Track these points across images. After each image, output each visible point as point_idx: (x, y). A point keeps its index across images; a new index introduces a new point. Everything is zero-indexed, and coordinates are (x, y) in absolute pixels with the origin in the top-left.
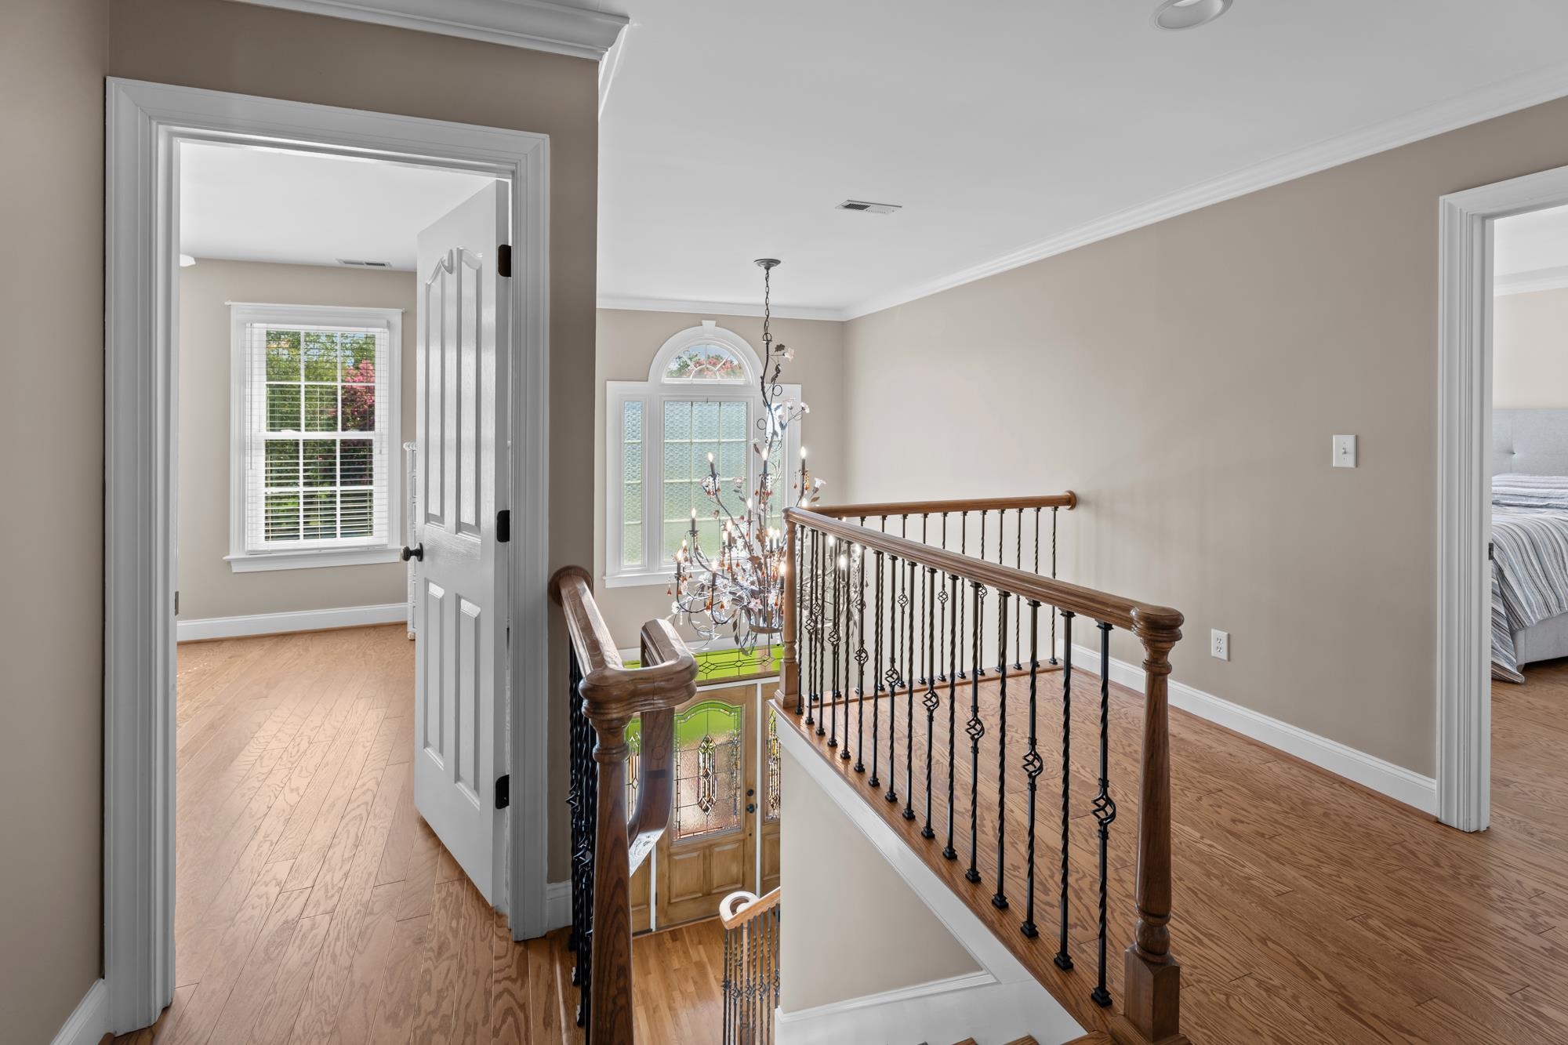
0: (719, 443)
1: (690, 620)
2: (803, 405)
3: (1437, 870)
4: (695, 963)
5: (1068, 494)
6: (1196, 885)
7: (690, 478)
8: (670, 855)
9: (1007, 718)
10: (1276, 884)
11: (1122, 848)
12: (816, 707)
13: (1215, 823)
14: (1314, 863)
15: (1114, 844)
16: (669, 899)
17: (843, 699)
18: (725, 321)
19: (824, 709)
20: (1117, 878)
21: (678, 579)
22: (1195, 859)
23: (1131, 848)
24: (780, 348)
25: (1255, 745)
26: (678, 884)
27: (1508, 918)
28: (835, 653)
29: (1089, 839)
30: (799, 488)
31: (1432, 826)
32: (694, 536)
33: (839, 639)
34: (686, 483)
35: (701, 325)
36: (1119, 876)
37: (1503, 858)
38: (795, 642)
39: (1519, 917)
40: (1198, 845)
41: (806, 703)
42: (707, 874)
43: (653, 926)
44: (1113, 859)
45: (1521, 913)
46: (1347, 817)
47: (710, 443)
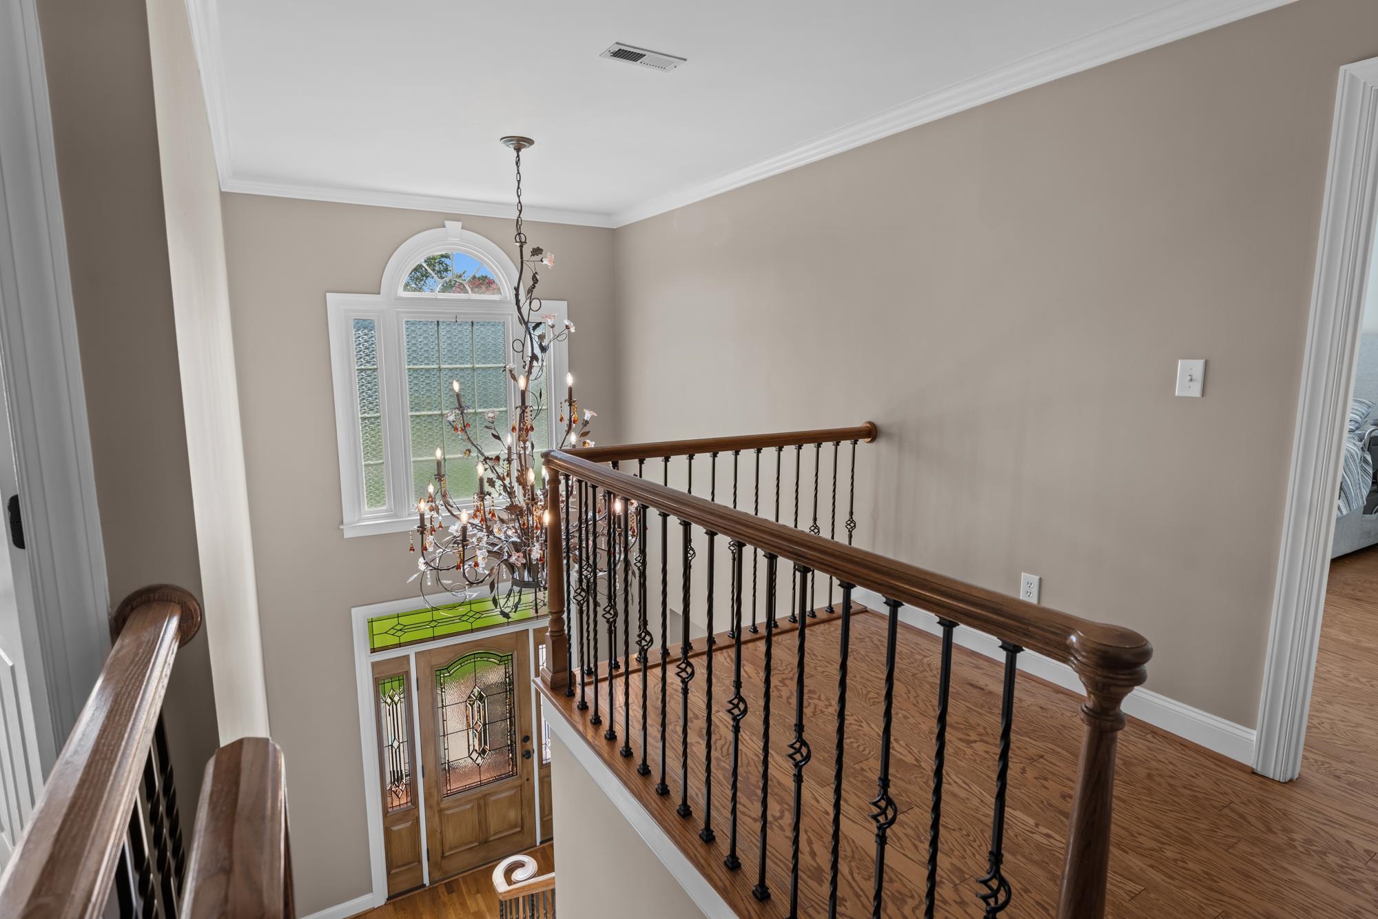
0: (473, 369)
1: (438, 580)
2: (567, 322)
3: (1271, 837)
4: (473, 913)
5: (869, 425)
6: (1045, 898)
7: (440, 409)
8: (441, 811)
9: (806, 681)
10: (1125, 881)
11: (956, 853)
12: (590, 683)
13: (1045, 803)
14: (1154, 845)
15: (946, 847)
16: (443, 853)
17: (622, 669)
18: (470, 222)
19: (599, 685)
20: (958, 900)
21: (422, 533)
22: (1036, 857)
23: (965, 851)
24: (537, 251)
25: (1062, 693)
26: (452, 836)
27: (1357, 896)
28: (612, 632)
29: (917, 843)
30: (566, 422)
31: (1246, 777)
32: (440, 480)
33: (616, 614)
34: (435, 415)
35: (444, 227)
36: (960, 897)
37: (1324, 812)
38: (563, 612)
39: (1366, 892)
40: (1035, 836)
41: (578, 679)
42: (483, 823)
43: (426, 881)
44: (950, 871)
45: (1366, 886)
46: (1171, 777)
47: (462, 369)
